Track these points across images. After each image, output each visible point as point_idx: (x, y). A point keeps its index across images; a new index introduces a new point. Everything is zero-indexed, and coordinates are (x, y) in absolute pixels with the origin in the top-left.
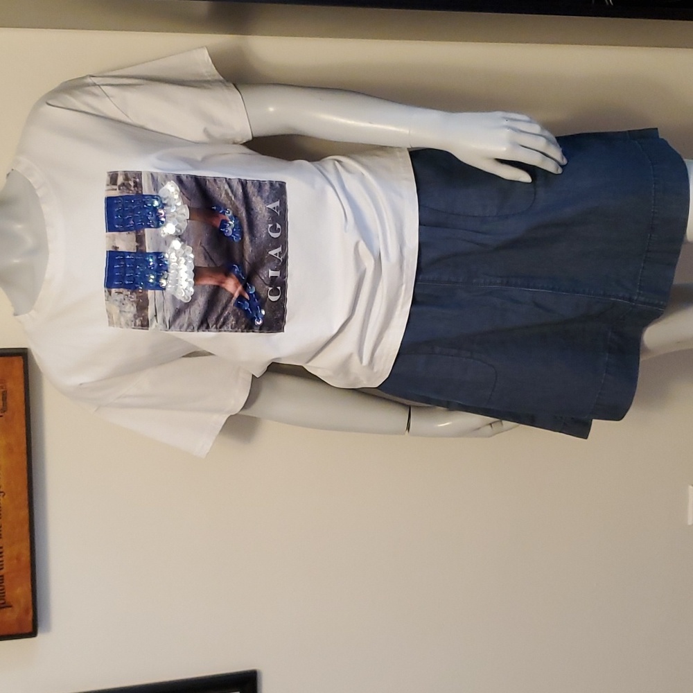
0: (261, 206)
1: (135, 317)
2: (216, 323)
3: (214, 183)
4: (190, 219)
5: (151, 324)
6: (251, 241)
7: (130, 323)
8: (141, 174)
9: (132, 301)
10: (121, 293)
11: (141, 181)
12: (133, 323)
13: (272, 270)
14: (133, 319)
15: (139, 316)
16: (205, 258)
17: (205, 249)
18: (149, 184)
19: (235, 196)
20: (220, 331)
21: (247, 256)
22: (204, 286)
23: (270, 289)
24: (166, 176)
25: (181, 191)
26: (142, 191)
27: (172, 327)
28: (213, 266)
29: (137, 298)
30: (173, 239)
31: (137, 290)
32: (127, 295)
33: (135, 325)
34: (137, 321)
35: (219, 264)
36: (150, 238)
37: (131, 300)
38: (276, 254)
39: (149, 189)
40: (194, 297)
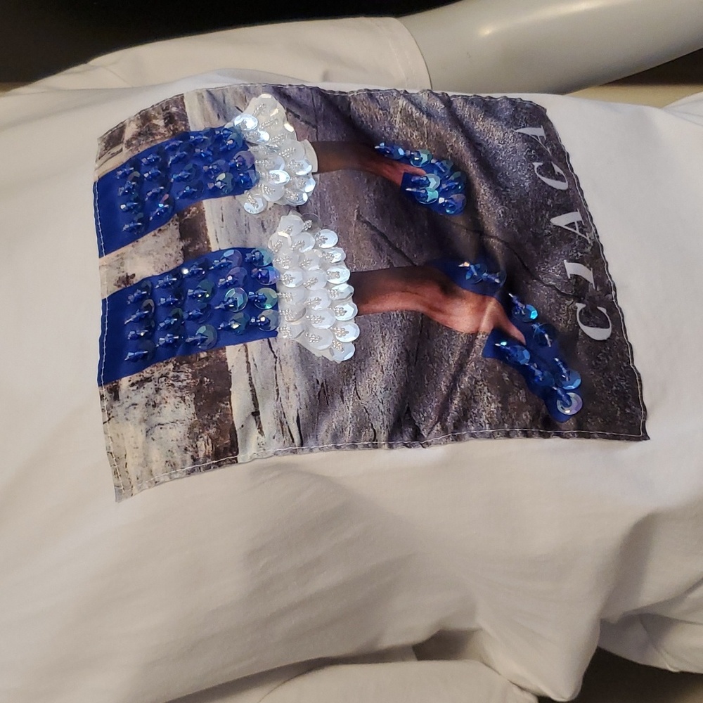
0: (500, 134)
1: (193, 435)
2: (441, 418)
3: (368, 103)
4: (320, 170)
5: (245, 441)
6: (496, 193)
7: (178, 457)
8: (182, 98)
9: (181, 389)
10: (148, 380)
11: (184, 110)
12: (188, 456)
13: (570, 261)
14: (186, 443)
15: (204, 427)
16: (378, 248)
17: (373, 228)
18: (203, 110)
19: (429, 115)
20: (457, 439)
21: (492, 229)
22: (386, 315)
23: (580, 306)
24: (247, 89)
25: (288, 110)
26: (185, 125)
27: (310, 442)
28: (405, 264)
29: (194, 376)
30: (280, 215)
31: (192, 357)
32: (165, 376)
33: (195, 460)
34: (201, 443)
35: (419, 259)
36: (218, 220)
37: (177, 384)
38: (571, 225)
39: (206, 118)
40: (363, 347)
